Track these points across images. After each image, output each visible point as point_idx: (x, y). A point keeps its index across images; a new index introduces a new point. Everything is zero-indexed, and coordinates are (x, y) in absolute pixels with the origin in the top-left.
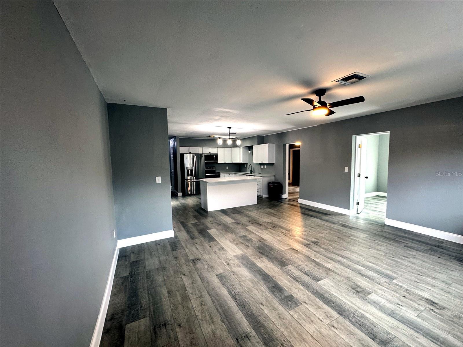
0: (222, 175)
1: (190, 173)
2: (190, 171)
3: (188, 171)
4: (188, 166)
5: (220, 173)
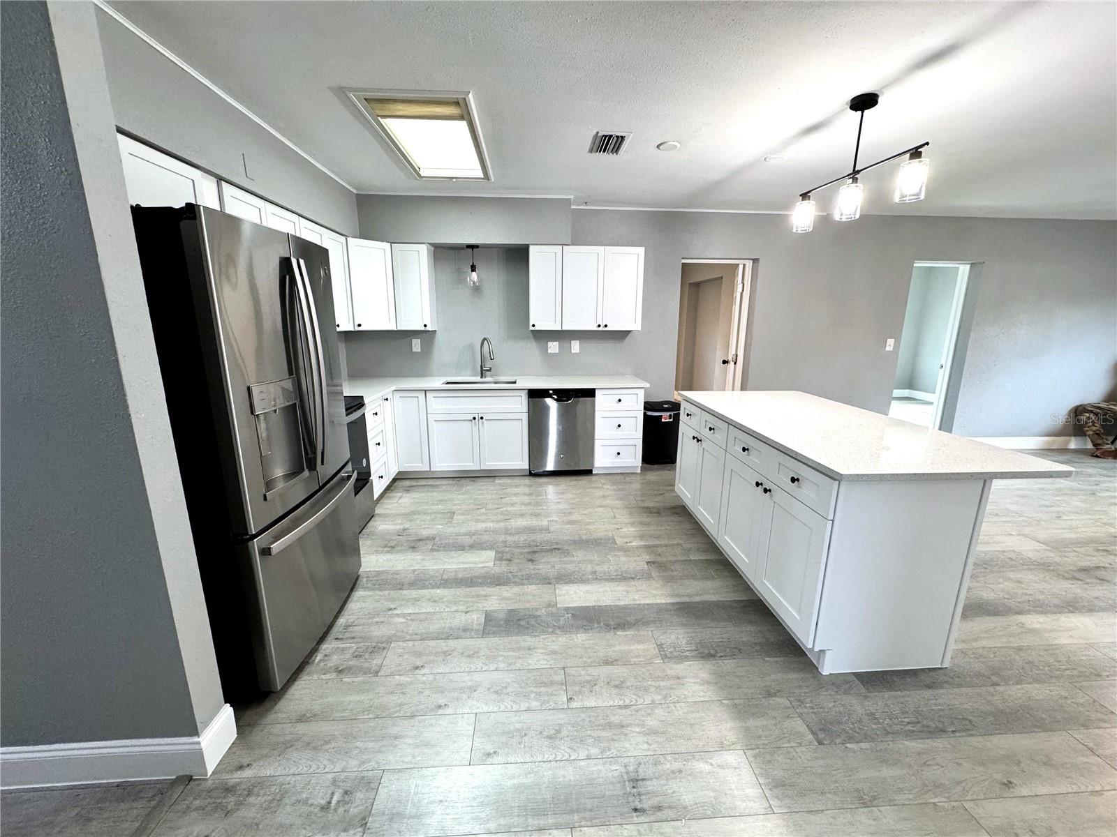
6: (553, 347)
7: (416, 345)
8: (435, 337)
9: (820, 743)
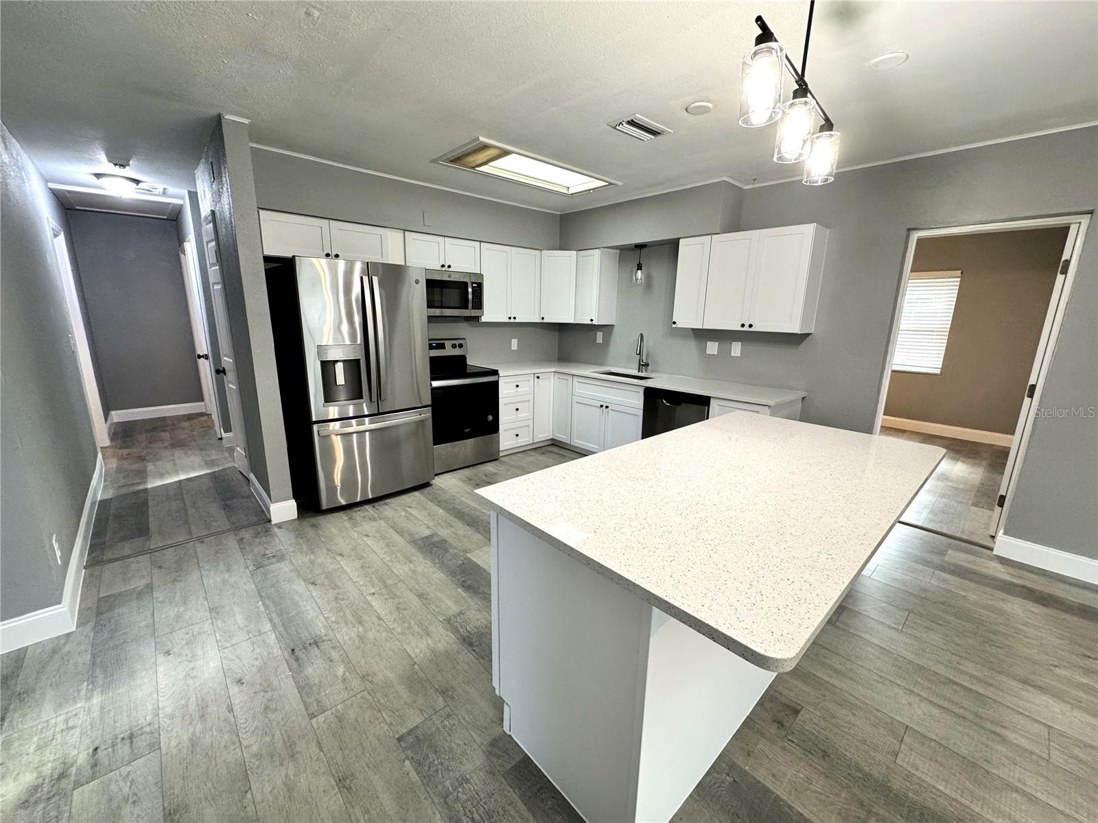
0: (509, 379)
1: (341, 380)
2: (339, 368)
3: (327, 367)
4: (327, 338)
5: (495, 373)
6: (712, 348)
7: (600, 337)
8: (612, 331)
9: (399, 740)
